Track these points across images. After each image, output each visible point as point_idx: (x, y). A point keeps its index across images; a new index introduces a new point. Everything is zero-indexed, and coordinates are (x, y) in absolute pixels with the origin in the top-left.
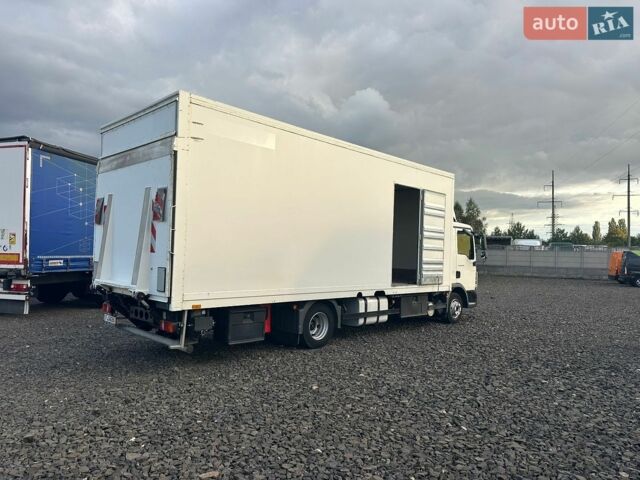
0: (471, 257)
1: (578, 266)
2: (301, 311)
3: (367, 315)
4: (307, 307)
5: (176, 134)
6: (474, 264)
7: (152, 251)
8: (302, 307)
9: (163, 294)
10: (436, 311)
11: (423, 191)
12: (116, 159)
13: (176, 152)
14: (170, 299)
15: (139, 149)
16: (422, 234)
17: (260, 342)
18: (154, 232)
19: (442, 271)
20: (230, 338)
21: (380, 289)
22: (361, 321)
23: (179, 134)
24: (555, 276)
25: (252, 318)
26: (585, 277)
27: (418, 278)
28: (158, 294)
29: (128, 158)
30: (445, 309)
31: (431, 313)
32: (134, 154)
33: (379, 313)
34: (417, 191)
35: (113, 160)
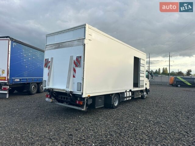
0: (148, 79)
1: (160, 81)
2: (112, 96)
3: (127, 97)
4: (114, 95)
5: (85, 38)
6: (149, 81)
7: (74, 77)
8: (112, 95)
9: (80, 92)
10: (141, 96)
11: (140, 59)
12: (55, 46)
13: (85, 44)
14: (82, 93)
15: (66, 43)
16: (140, 72)
17: (103, 107)
18: (75, 71)
19: (143, 83)
20: (96, 106)
21: (130, 89)
22: (125, 99)
23: (86, 38)
24: (154, 84)
25: (101, 99)
26: (163, 84)
27: (139, 85)
28: (77, 91)
29: (61, 45)
30: (143, 95)
31: (140, 96)
32: (64, 44)
33: (129, 97)
34: (139, 58)
35: (53, 46)
